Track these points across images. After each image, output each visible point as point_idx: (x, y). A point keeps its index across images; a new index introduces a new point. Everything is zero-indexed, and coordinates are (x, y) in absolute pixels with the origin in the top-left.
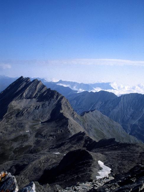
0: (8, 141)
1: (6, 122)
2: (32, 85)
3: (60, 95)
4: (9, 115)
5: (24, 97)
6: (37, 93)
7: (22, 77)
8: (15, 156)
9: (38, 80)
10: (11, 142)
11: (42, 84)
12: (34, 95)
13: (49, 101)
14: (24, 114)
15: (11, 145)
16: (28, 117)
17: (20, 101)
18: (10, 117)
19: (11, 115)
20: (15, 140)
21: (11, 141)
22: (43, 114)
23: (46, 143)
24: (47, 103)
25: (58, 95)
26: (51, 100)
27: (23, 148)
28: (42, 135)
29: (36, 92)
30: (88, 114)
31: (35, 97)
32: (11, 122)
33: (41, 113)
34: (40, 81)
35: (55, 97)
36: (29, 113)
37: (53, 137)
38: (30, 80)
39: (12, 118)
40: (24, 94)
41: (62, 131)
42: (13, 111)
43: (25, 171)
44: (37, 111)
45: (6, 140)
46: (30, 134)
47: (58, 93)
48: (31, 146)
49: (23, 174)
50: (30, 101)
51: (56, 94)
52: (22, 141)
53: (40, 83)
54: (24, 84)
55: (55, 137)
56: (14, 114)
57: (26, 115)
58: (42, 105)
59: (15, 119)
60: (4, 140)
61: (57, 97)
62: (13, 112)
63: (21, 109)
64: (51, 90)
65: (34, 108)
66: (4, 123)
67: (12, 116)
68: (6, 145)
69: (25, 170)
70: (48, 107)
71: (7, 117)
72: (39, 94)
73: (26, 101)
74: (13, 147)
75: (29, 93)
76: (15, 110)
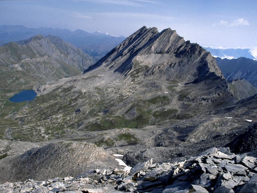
0: (144, 102)
1: (132, 82)
2: (163, 35)
3: (204, 50)
4: (135, 72)
5: (153, 51)
6: (170, 47)
7: (144, 27)
8: (157, 120)
9: (171, 30)
10: (148, 104)
11: (178, 35)
12: (166, 49)
13: (188, 58)
14: (155, 72)
15: (148, 107)
16: (161, 76)
17: (147, 56)
18: (136, 75)
19: (137, 73)
20: (153, 101)
21: (148, 102)
22: (181, 75)
23: (199, 108)
24: (185, 60)
25: (201, 50)
26: (191, 56)
27: (165, 112)
28: (189, 98)
29: (169, 45)
30: (237, 81)
31: (167, 52)
32: (138, 81)
33: (178, 72)
34: (175, 31)
35: (197, 53)
36: (161, 71)
37: (208, 101)
38: (157, 31)
39: (138, 76)
40: (153, 48)
41: (219, 95)
42: (140, 67)
43: (195, 134)
44: (172, 69)
45: (141, 100)
46: (171, 96)
47: (201, 47)
48: (176, 111)
49: (194, 137)
50: (161, 57)
51: (198, 49)
52: (162, 103)
53: (175, 33)
54: (150, 35)
55: (210, 101)
56: (141, 71)
57: (158, 75)
58: (179, 63)
59: (143, 78)
60: (139, 100)
61: (200, 53)
62: (139, 69)
63: (150, 66)
64: (190, 44)
65: (168, 66)
66: (128, 82)
67: (139, 74)
68: (142, 106)
69: (195, 132)
70: (187, 65)
71: (132, 75)
72: (173, 48)
73: (156, 56)
74: (151, 109)
75: (159, 46)
76: (142, 67)
